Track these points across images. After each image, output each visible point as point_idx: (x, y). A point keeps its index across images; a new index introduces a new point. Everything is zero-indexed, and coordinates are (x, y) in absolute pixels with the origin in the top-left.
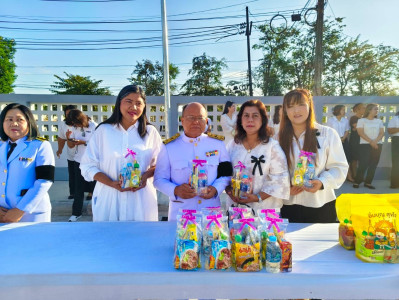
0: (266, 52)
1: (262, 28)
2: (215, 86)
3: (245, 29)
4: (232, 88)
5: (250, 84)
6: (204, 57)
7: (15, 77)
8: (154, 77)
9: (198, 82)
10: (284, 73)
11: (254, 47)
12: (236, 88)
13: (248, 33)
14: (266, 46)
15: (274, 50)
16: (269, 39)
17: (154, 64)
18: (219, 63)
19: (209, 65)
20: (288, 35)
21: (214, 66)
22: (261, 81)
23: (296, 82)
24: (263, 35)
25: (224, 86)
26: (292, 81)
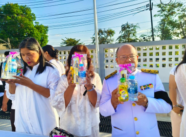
0: (162, 18)
1: (159, 6)
2: (133, 38)
3: (149, 7)
4: (142, 38)
5: (153, 35)
6: (127, 24)
7: (48, 41)
8: (103, 36)
9: (124, 37)
10: (173, 27)
11: (155, 16)
12: (144, 38)
13: (151, 9)
14: (161, 14)
15: (167, 16)
16: (164, 11)
17: (103, 30)
18: (135, 26)
19: (129, 28)
20: (175, 7)
21: (132, 28)
22: (160, 33)
23: (181, 32)
24: (160, 9)
25: (138, 38)
26: (179, 31)
